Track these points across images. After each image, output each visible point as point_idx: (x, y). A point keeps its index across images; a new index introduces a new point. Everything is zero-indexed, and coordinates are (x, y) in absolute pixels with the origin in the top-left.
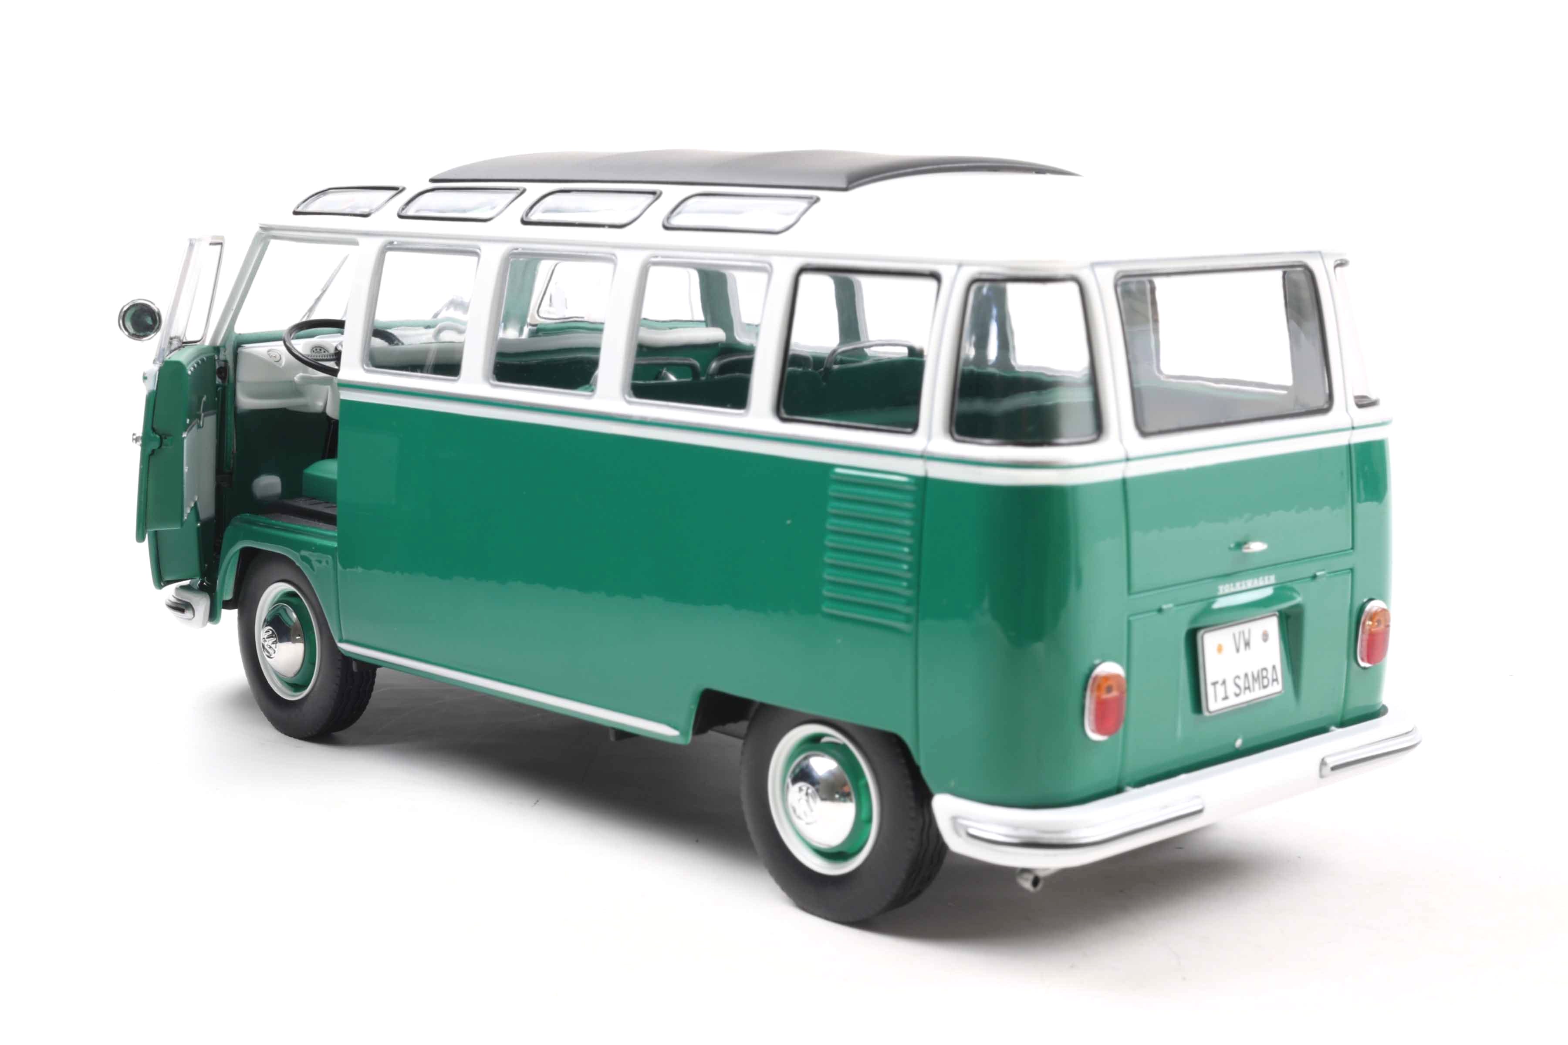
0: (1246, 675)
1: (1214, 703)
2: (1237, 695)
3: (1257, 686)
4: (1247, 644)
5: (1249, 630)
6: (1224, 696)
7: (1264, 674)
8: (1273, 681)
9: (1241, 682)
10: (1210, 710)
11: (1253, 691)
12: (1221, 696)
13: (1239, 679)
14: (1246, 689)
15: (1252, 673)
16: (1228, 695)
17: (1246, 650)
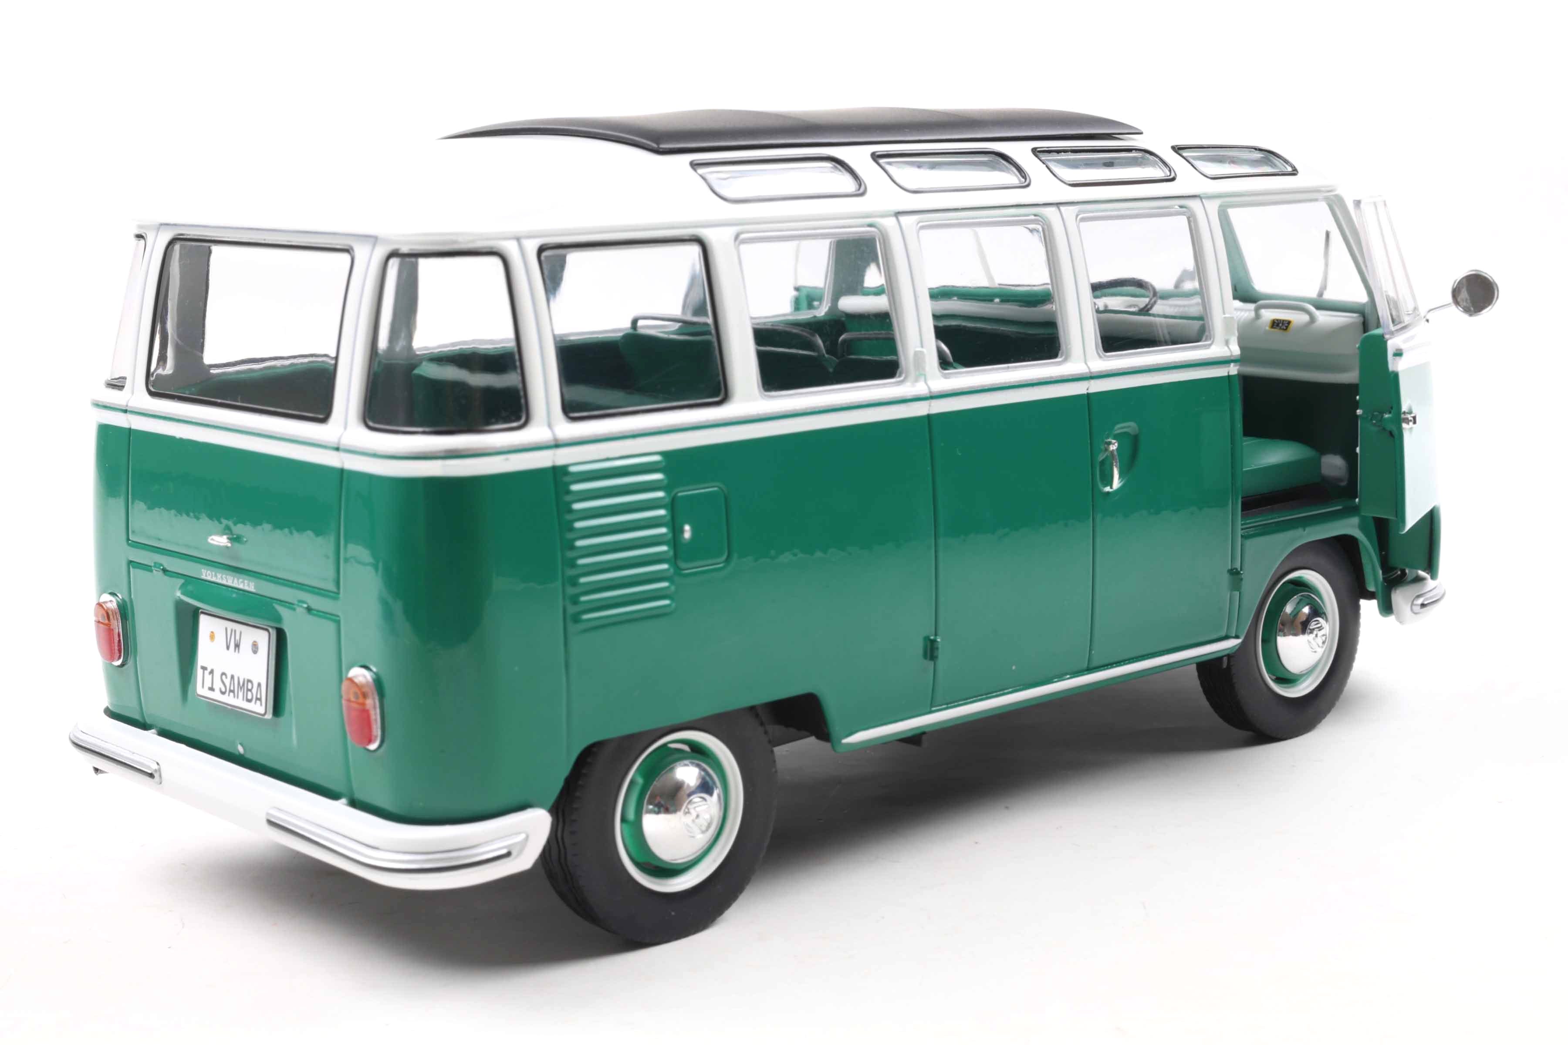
0: (232, 677)
1: (201, 687)
2: (223, 693)
3: (241, 694)
4: (237, 646)
5: (241, 633)
6: (210, 686)
7: (250, 687)
8: (257, 699)
9: (227, 681)
10: (196, 693)
11: (238, 697)
12: (208, 684)
13: (226, 678)
14: (231, 691)
15: (239, 678)
16: (214, 687)
17: (235, 651)
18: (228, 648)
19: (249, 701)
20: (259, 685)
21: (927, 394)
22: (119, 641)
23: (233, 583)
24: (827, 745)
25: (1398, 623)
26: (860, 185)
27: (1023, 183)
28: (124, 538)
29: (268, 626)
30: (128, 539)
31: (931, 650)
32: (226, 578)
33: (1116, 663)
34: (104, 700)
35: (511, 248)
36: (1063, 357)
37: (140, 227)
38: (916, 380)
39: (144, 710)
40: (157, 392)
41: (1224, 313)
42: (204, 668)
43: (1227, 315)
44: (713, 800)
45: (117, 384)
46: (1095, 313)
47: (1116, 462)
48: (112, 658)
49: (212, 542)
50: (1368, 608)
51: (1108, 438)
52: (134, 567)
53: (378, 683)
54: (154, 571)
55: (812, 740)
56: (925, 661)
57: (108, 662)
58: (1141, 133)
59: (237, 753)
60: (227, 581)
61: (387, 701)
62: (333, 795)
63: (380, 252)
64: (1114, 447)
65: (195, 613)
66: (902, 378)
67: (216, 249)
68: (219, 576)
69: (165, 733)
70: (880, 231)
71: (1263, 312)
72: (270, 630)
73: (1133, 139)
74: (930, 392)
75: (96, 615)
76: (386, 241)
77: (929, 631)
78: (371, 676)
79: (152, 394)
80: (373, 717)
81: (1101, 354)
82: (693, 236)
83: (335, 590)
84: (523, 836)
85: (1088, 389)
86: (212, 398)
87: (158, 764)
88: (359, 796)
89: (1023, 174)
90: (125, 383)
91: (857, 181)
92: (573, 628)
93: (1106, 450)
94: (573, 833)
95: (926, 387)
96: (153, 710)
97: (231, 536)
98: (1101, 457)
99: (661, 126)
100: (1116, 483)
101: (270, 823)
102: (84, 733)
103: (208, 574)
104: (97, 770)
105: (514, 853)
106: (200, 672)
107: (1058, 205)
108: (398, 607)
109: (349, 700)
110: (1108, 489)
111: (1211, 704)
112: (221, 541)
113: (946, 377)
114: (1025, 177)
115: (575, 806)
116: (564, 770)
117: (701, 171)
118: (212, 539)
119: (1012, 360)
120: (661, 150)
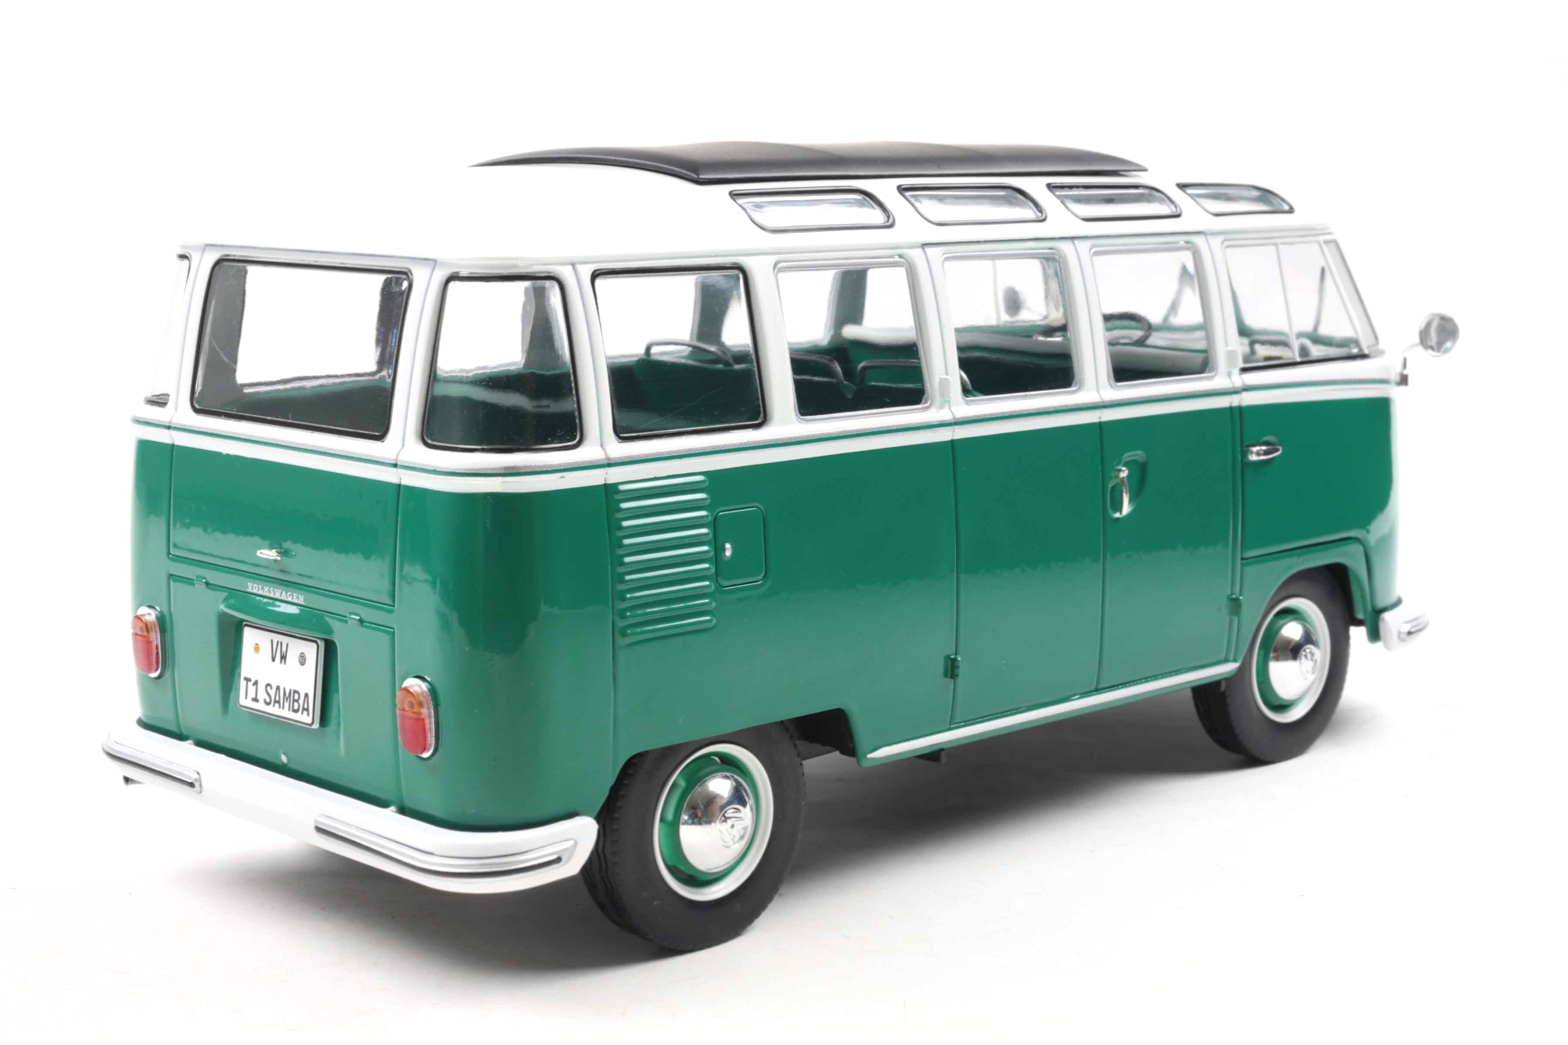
0: (278, 688)
1: (245, 698)
2: (268, 704)
3: (287, 705)
4: (283, 658)
5: (287, 645)
6: (254, 697)
7: (296, 697)
8: (304, 709)
9: (272, 693)
10: (239, 703)
11: (283, 708)
12: (251, 694)
13: (271, 688)
14: (276, 702)
15: (284, 689)
16: (258, 698)
17: (281, 662)
18: (273, 660)
19: (296, 711)
20: (306, 695)
21: (951, 420)
22: (157, 653)
23: (281, 596)
24: (853, 760)
25: (1386, 650)
26: (889, 218)
27: (1040, 218)
28: (165, 551)
29: (317, 638)
30: (169, 553)
31: (951, 669)
32: (274, 591)
33: (1120, 685)
34: (137, 711)
35: (566, 274)
36: (1077, 387)
37: (183, 247)
38: (941, 407)
39: (181, 721)
40: (203, 409)
41: (1227, 345)
42: (248, 680)
43: (1229, 348)
44: (746, 813)
45: (159, 401)
46: (1107, 345)
47: (1126, 489)
48: (150, 670)
49: (261, 556)
50: (1358, 634)
51: (1118, 464)
52: (174, 581)
53: (433, 692)
54: (196, 585)
55: (836, 755)
56: (945, 679)
57: (144, 673)
58: (1145, 170)
59: (281, 763)
60: (275, 595)
61: (441, 710)
62: (382, 803)
63: (440, 275)
64: (1124, 474)
65: (239, 626)
66: (928, 405)
67: (251, 269)
68: (266, 589)
69: (200, 744)
70: (907, 260)
71: (1257, 347)
72: (319, 641)
73: (1137, 176)
74: (954, 418)
75: (134, 627)
76: (444, 264)
77: (950, 651)
78: (426, 686)
79: (197, 411)
80: (428, 726)
81: (1113, 385)
82: (735, 264)
83: (390, 603)
84: (571, 843)
85: (1100, 418)
86: (262, 415)
87: (198, 773)
88: (408, 803)
89: (1040, 209)
90: (168, 400)
91: (885, 213)
92: (622, 642)
93: (1117, 476)
94: (613, 842)
95: (950, 413)
96: (189, 721)
97: (280, 550)
98: (1111, 485)
99: (697, 156)
100: (1126, 508)
101: (319, 830)
102: (118, 743)
103: (253, 587)
104: (127, 780)
105: (564, 859)
106: (243, 683)
107: (1073, 238)
108: (454, 618)
109: (403, 710)
110: (1117, 515)
111: (1205, 726)
112: (270, 554)
113: (967, 403)
114: (1041, 211)
115: (616, 815)
116: (610, 780)
117: (741, 201)
118: (261, 553)
119: (1030, 388)
120: (701, 180)
